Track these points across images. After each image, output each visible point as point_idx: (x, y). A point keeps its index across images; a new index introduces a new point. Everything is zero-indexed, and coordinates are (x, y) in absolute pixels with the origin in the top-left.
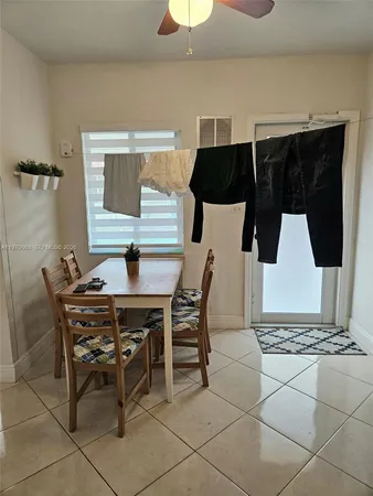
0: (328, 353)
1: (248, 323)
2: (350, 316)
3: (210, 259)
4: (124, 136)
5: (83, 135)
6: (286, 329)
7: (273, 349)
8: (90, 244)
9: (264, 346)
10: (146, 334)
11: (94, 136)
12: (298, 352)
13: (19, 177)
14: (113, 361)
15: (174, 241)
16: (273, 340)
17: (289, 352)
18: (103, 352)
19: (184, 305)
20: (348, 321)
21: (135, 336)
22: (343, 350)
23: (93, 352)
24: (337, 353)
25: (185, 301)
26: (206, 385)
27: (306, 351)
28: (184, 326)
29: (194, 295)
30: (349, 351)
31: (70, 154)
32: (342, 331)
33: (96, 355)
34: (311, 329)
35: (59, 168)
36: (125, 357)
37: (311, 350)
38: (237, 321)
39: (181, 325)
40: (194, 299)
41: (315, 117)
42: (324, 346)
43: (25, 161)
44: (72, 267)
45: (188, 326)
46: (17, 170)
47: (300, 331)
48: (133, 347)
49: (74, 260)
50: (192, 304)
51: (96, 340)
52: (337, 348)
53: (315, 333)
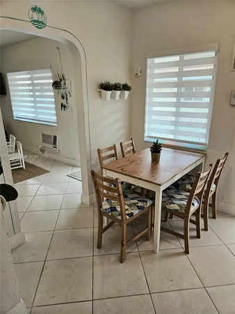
4: (177, 58)
5: (149, 60)
8: (146, 134)
10: (149, 205)
11: (157, 60)
13: (100, 93)
14: (120, 218)
15: (203, 141)
18: (116, 210)
21: (140, 204)
23: (111, 208)
28: (174, 207)
31: (139, 74)
33: (112, 211)
35: (129, 84)
36: (128, 217)
39: (172, 205)
43: (103, 82)
45: (178, 208)
46: (99, 88)
48: (136, 212)
49: (132, 144)
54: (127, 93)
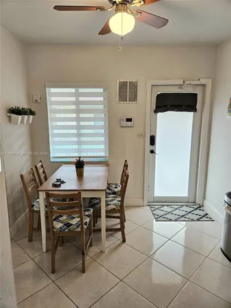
0: (193, 220)
1: (146, 203)
2: (204, 198)
3: (126, 166)
4: (73, 90)
5: (47, 89)
6: (168, 206)
7: (161, 219)
8: (51, 156)
9: (156, 217)
10: (92, 212)
11: (53, 90)
12: (176, 220)
13: (10, 117)
14: (79, 229)
15: (102, 154)
16: (161, 213)
17: (171, 220)
18: (72, 225)
19: (110, 194)
20: (203, 201)
21: (87, 213)
22: (201, 218)
23: (65, 225)
24: (198, 220)
25: (110, 192)
26: (124, 241)
27: (181, 219)
28: (110, 207)
29: (116, 188)
30: (205, 218)
31: (39, 100)
32: (200, 207)
33: (68, 227)
34: (182, 206)
35: (33, 110)
37: (183, 219)
38: (140, 202)
40: (116, 190)
41: (187, 82)
42: (190, 216)
43: (13, 107)
44: (41, 171)
45: (114, 207)
46: (9, 112)
47: (176, 207)
48: (88, 220)
49: (42, 166)
50: (114, 193)
51: (64, 217)
52: (198, 217)
53: (185, 208)
54: (31, 116)
